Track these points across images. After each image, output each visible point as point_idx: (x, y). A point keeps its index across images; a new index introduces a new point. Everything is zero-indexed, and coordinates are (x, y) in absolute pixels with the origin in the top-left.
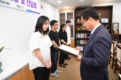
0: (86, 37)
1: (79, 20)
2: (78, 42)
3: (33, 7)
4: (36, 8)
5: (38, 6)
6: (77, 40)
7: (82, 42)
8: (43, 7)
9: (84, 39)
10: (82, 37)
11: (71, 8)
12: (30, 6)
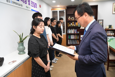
0: (76, 33)
1: (69, 17)
2: (69, 38)
3: (35, 7)
4: (36, 7)
5: (38, 6)
6: (68, 35)
7: (72, 37)
8: (41, 6)
9: (74, 34)
10: (72, 32)
11: (63, 6)
12: (33, 6)
